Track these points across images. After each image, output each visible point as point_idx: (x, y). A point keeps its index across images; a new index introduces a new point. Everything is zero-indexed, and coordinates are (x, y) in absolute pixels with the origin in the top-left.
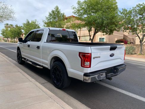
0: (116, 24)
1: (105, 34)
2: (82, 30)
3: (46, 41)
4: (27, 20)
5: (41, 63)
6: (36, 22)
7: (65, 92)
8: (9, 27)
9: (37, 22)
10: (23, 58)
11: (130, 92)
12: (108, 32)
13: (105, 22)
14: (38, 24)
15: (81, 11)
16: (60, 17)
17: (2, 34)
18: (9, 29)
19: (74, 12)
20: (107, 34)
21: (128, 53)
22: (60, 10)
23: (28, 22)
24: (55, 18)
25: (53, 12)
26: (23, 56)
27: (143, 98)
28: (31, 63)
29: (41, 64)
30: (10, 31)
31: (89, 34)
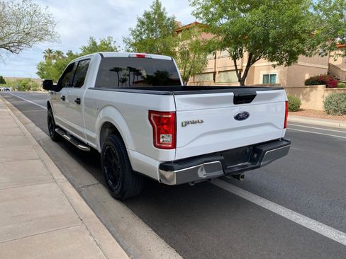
0: (304, 36)
1: (275, 63)
2: (219, 58)
3: (93, 86)
4: (91, 38)
5: (84, 138)
6: (110, 43)
7: (130, 208)
8: (54, 57)
9: (112, 43)
10: (58, 127)
11: (296, 210)
12: (284, 59)
13: (272, 33)
14: (117, 47)
15: (212, 10)
16: (166, 26)
17: (38, 73)
18: (54, 61)
19: (195, 12)
20: (281, 63)
21: (335, 111)
22: (164, 9)
23: (94, 44)
24: (152, 31)
25: (147, 15)
26: (57, 123)
27: (327, 226)
28: (69, 138)
29: (86, 141)
30: (56, 66)
31: (236, 66)
